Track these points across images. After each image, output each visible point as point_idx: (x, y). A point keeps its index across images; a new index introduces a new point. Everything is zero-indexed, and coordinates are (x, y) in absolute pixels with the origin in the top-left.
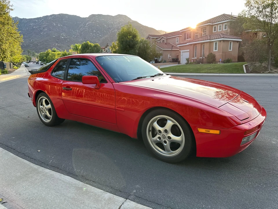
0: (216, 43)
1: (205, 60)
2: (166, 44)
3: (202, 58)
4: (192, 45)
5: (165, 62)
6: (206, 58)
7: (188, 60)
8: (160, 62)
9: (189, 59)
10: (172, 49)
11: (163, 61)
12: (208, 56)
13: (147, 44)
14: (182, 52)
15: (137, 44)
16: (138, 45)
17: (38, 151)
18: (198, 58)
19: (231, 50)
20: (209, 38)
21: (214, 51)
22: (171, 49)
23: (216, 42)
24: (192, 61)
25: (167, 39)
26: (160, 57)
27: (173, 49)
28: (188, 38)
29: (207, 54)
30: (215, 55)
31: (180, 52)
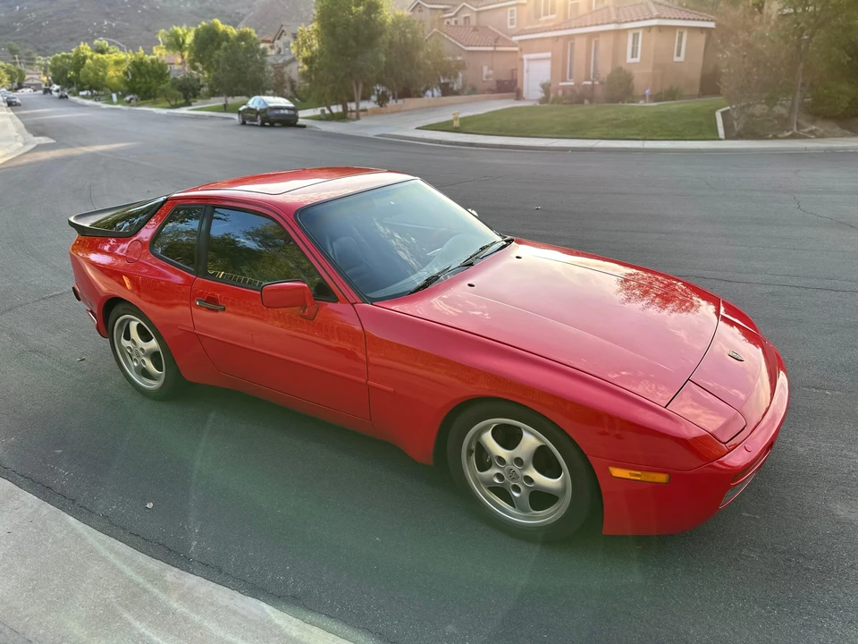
0: (636, 36)
1: (599, 92)
2: (475, 29)
3: (589, 83)
4: (561, 41)
5: (474, 91)
6: (602, 83)
7: (546, 88)
8: (456, 93)
9: (550, 85)
10: (495, 46)
11: (468, 88)
12: (610, 78)
13: (414, 33)
14: (529, 60)
15: (381, 34)
16: (384, 36)
17: (148, 506)
18: (577, 84)
19: (681, 58)
20: (614, 18)
21: (630, 60)
22: (491, 49)
23: (636, 31)
24: (560, 93)
25: (478, 12)
26: (456, 76)
27: (498, 49)
28: (546, 14)
29: (606, 69)
30: (630, 74)
31: (522, 60)
